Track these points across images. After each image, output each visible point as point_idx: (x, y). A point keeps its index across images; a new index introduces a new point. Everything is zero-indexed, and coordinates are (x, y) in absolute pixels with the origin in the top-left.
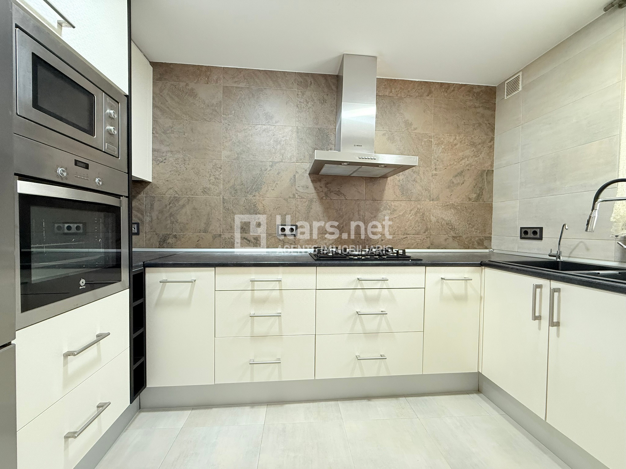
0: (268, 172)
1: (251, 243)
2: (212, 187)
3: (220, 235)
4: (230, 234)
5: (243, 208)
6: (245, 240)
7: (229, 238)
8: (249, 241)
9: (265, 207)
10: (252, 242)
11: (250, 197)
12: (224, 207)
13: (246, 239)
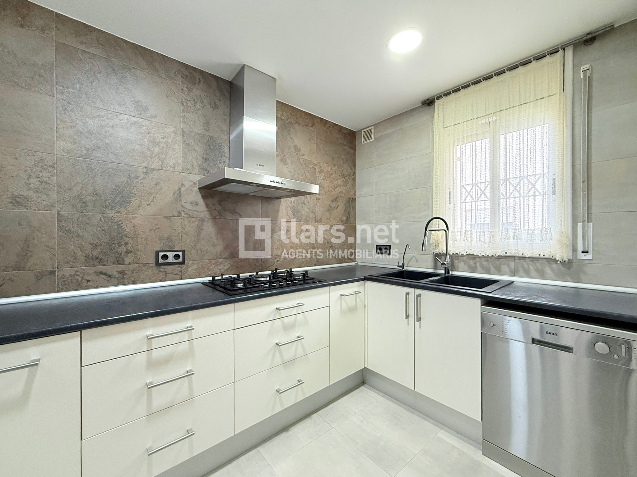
0: (142, 181)
1: (113, 279)
2: (35, 196)
3: (53, 273)
4: (73, 269)
5: (99, 229)
6: (102, 276)
7: (71, 275)
8: (110, 276)
9: (136, 227)
10: (115, 278)
11: (110, 213)
12: (61, 228)
13: (105, 274)
